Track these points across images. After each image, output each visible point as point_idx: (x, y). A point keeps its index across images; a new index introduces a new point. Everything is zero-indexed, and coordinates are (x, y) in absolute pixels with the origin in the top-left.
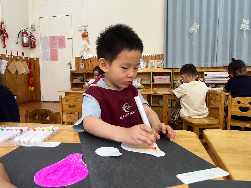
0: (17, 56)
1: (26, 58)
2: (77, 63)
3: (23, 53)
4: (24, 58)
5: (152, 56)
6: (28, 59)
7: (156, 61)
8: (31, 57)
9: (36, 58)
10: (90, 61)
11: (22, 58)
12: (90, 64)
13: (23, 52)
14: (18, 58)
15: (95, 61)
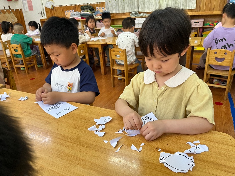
0: (4, 9)
1: (13, 10)
2: (47, 12)
3: (9, 7)
4: (10, 10)
5: (98, 3)
6: (15, 10)
7: (101, 8)
8: (17, 9)
9: (20, 9)
10: (55, 10)
11: (9, 10)
12: (55, 12)
13: (9, 5)
14: (5, 11)
15: (58, 10)
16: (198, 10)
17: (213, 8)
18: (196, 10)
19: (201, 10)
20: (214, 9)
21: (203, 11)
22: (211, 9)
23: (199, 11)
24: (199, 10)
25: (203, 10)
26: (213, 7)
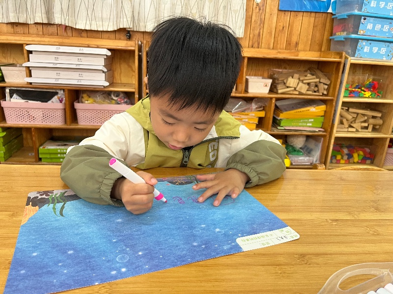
16: (256, 45)
17: (294, 43)
18: (250, 44)
19: (263, 45)
20: (297, 44)
21: (269, 48)
22: (290, 44)
23: (258, 48)
24: (259, 44)
25: (269, 44)
26: (294, 39)
